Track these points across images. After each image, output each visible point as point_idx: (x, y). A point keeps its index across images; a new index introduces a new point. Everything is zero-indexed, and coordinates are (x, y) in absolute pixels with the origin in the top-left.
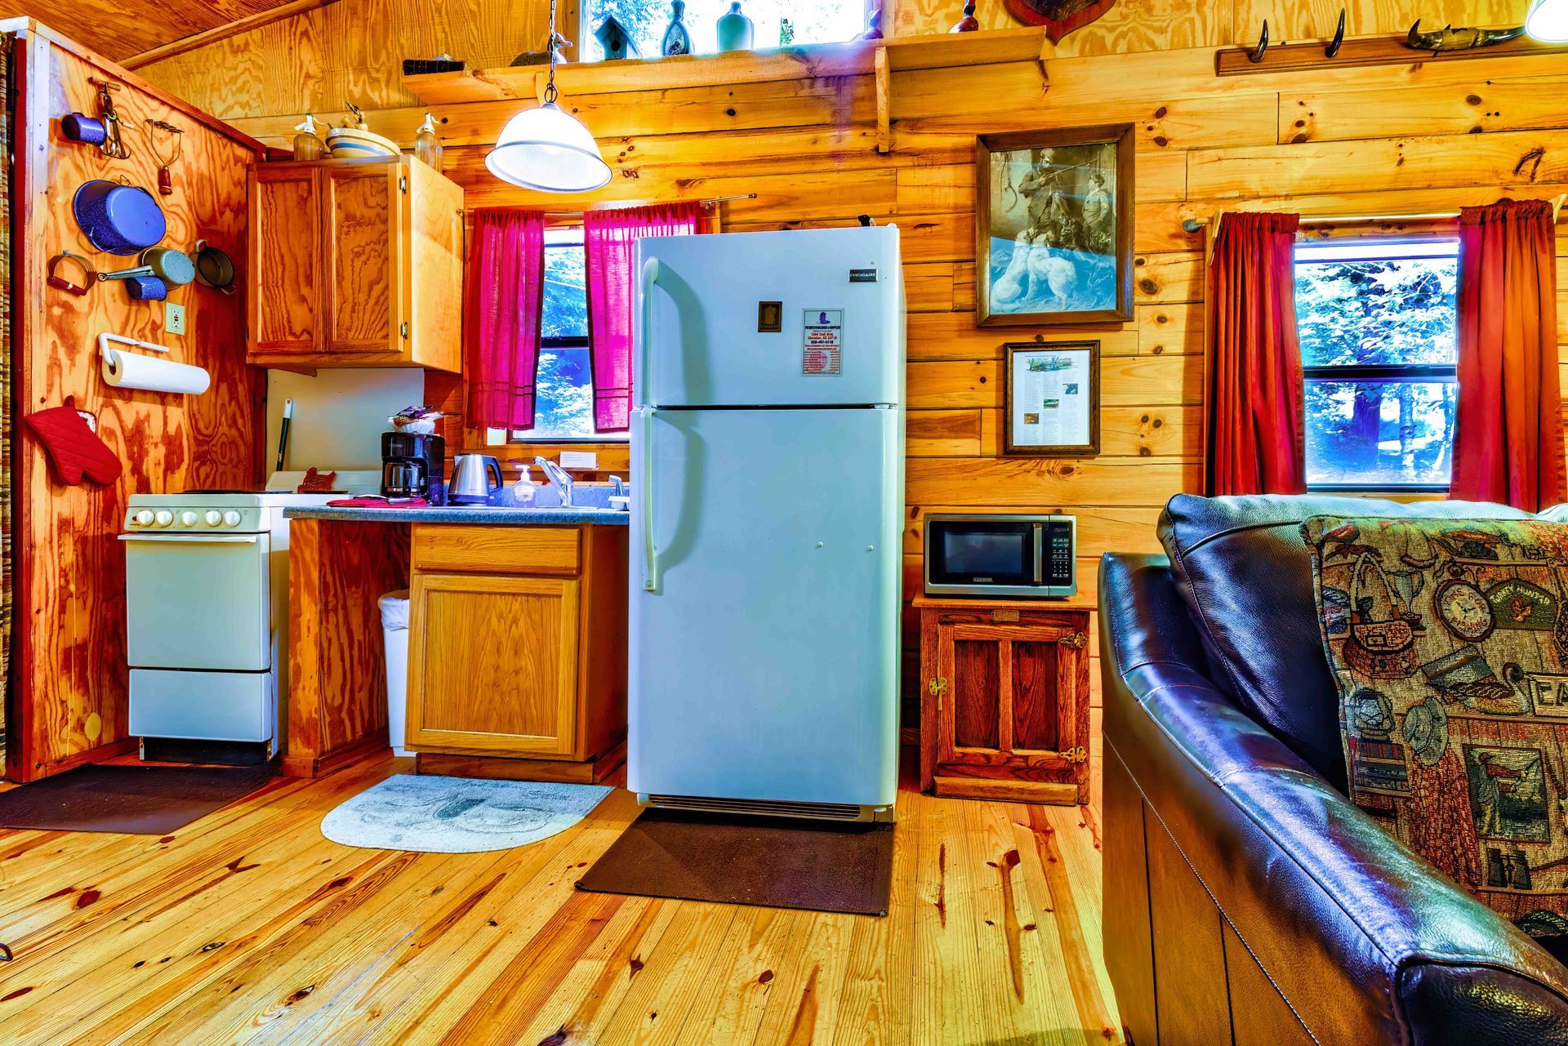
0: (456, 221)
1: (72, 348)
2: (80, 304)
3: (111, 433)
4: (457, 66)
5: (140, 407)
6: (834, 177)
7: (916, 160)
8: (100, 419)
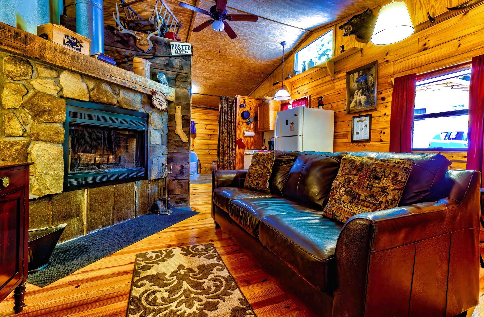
0: (279, 106)
1: (241, 132)
2: (241, 126)
3: (244, 142)
4: (278, 83)
5: (248, 138)
6: (325, 87)
7: (338, 80)
8: (244, 140)
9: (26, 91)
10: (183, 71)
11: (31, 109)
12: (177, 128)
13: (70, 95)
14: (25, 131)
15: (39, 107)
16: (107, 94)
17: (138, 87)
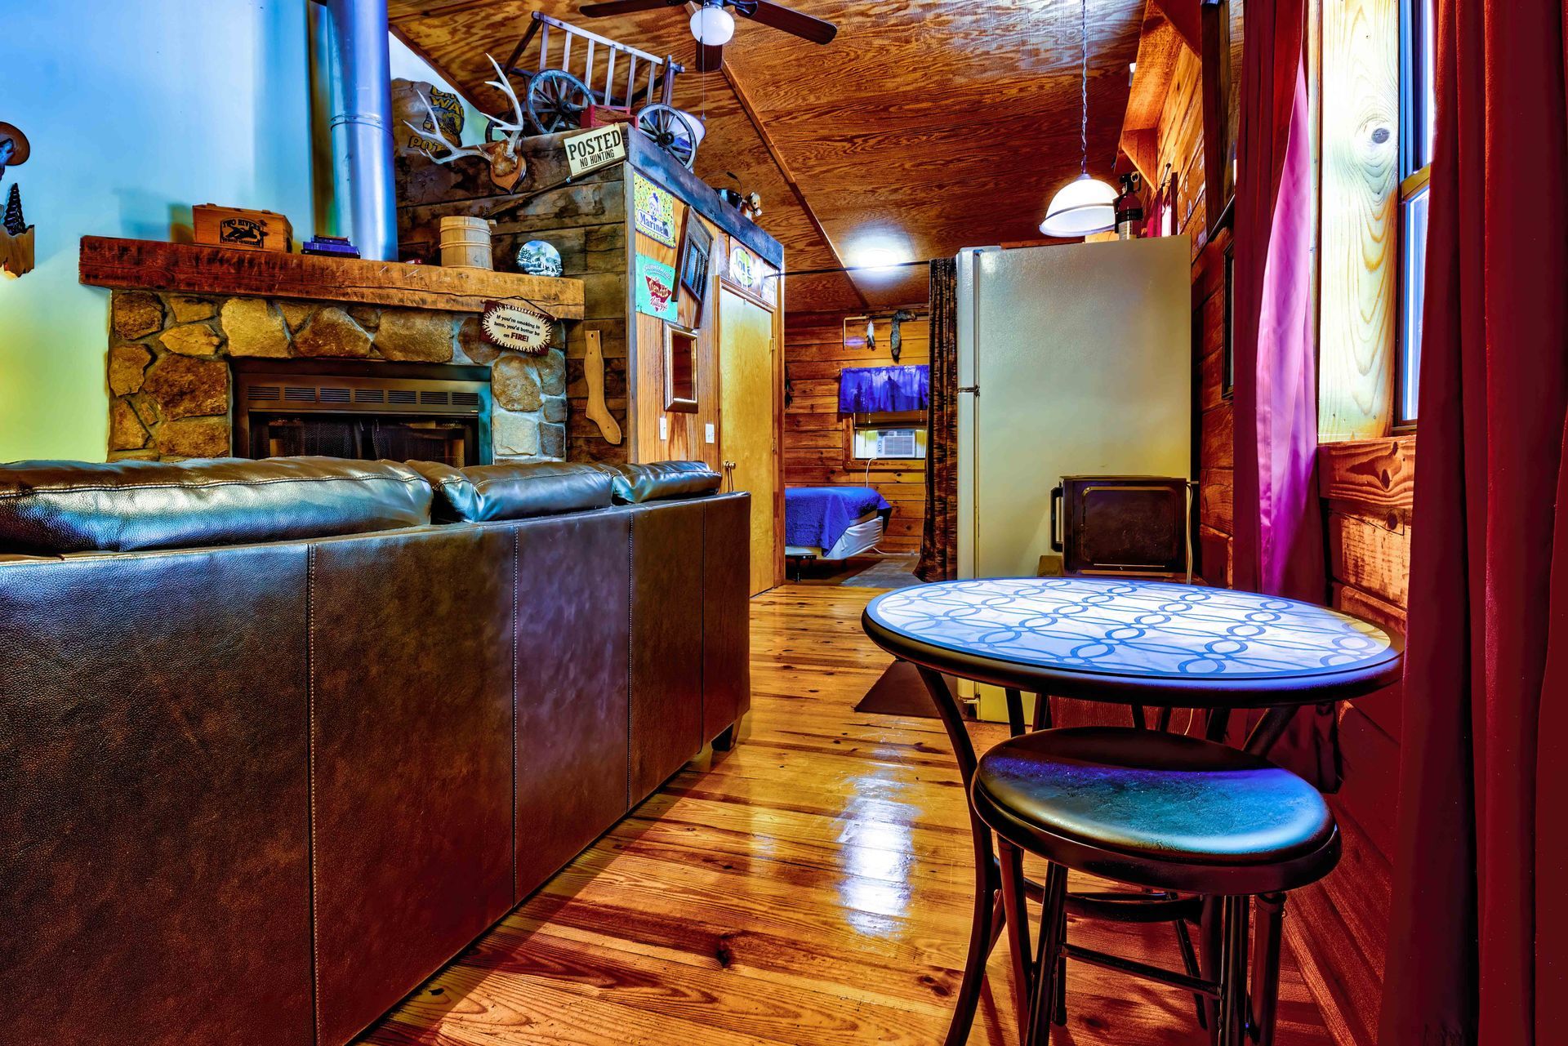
9: (149, 357)
10: (604, 219)
11: (156, 391)
12: (590, 399)
13: (244, 349)
14: (148, 439)
15: (170, 386)
16: (337, 333)
17: (429, 298)
